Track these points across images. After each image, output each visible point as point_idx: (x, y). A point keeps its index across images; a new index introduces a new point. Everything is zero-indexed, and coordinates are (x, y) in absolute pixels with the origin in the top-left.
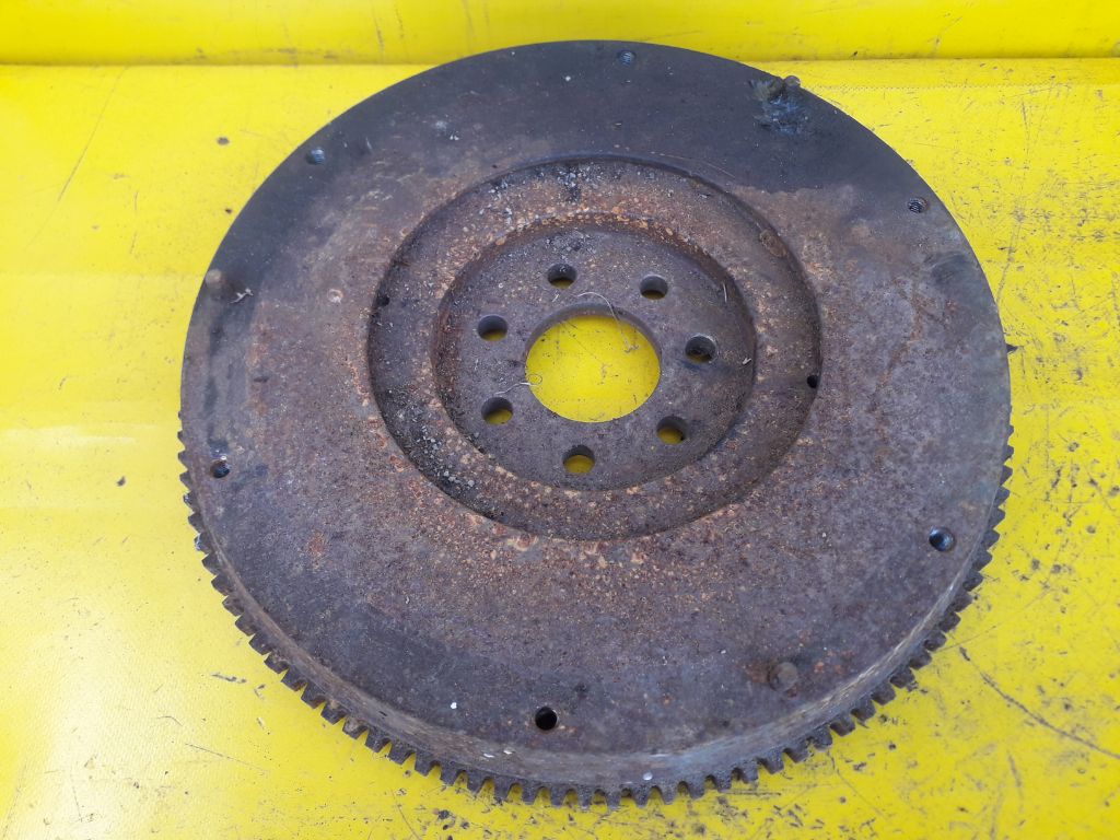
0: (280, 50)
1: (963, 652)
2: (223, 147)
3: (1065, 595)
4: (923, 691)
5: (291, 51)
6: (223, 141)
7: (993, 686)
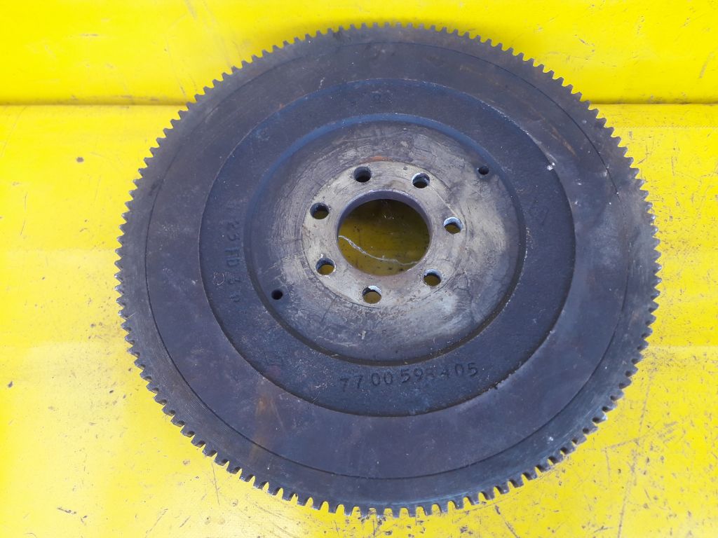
0: (122, 96)
1: (497, 508)
2: (81, 164)
3: (563, 474)
4: (470, 533)
5: (130, 97)
6: (80, 160)
7: (512, 531)
